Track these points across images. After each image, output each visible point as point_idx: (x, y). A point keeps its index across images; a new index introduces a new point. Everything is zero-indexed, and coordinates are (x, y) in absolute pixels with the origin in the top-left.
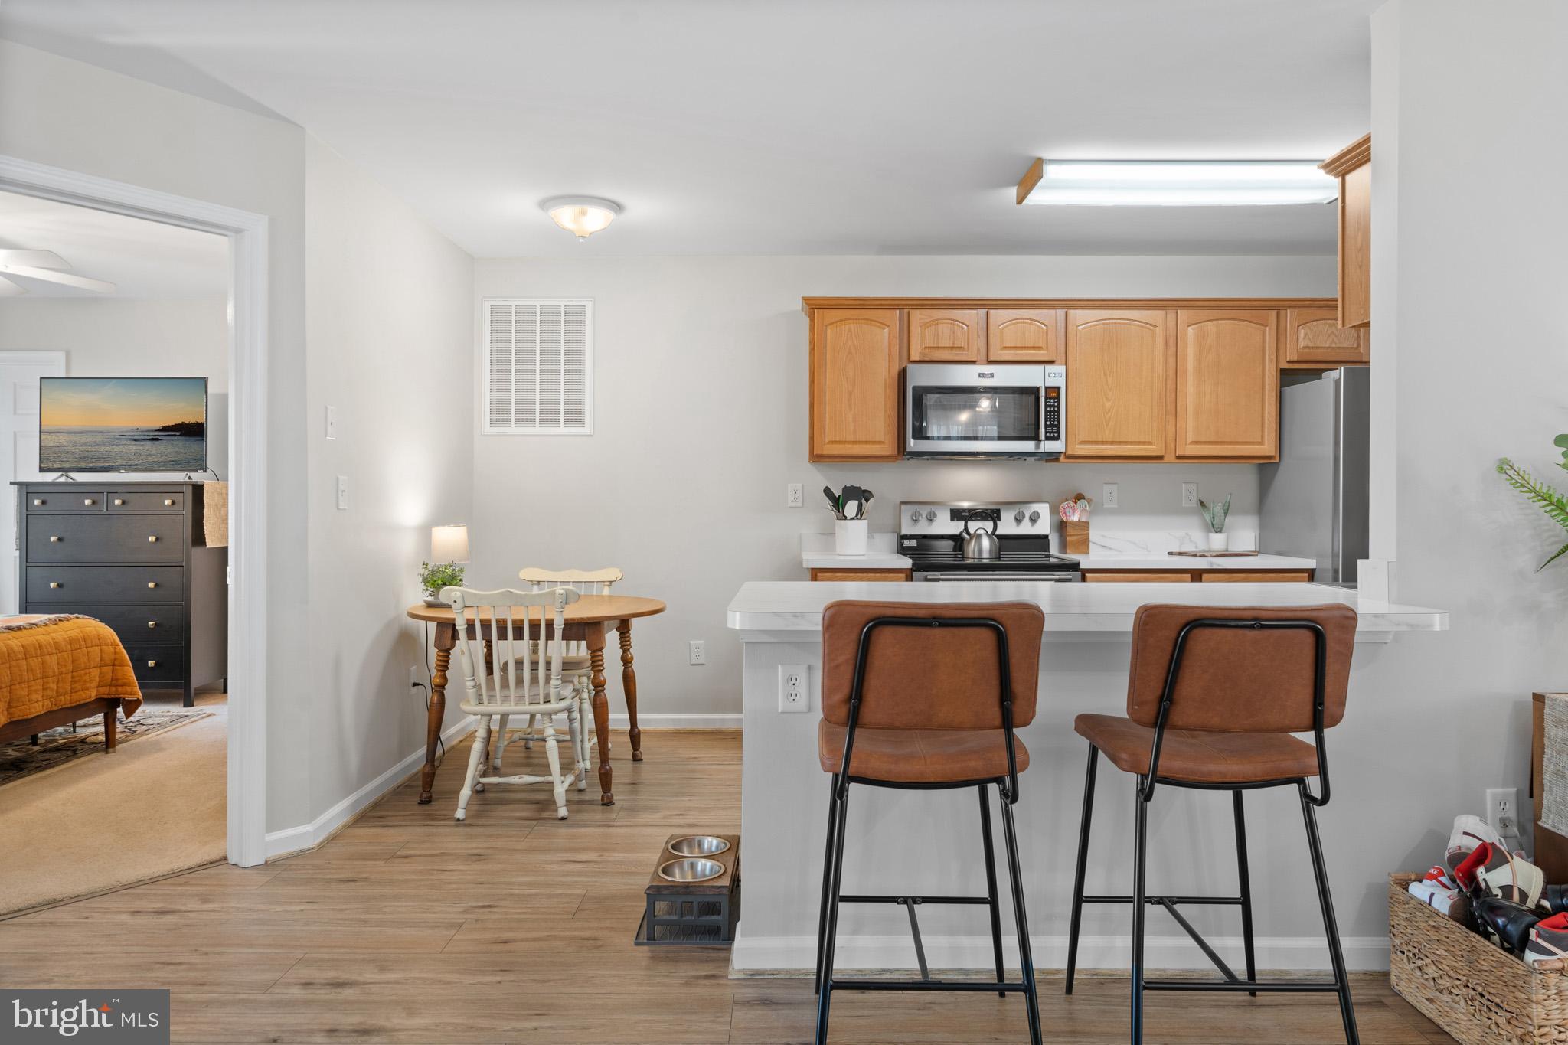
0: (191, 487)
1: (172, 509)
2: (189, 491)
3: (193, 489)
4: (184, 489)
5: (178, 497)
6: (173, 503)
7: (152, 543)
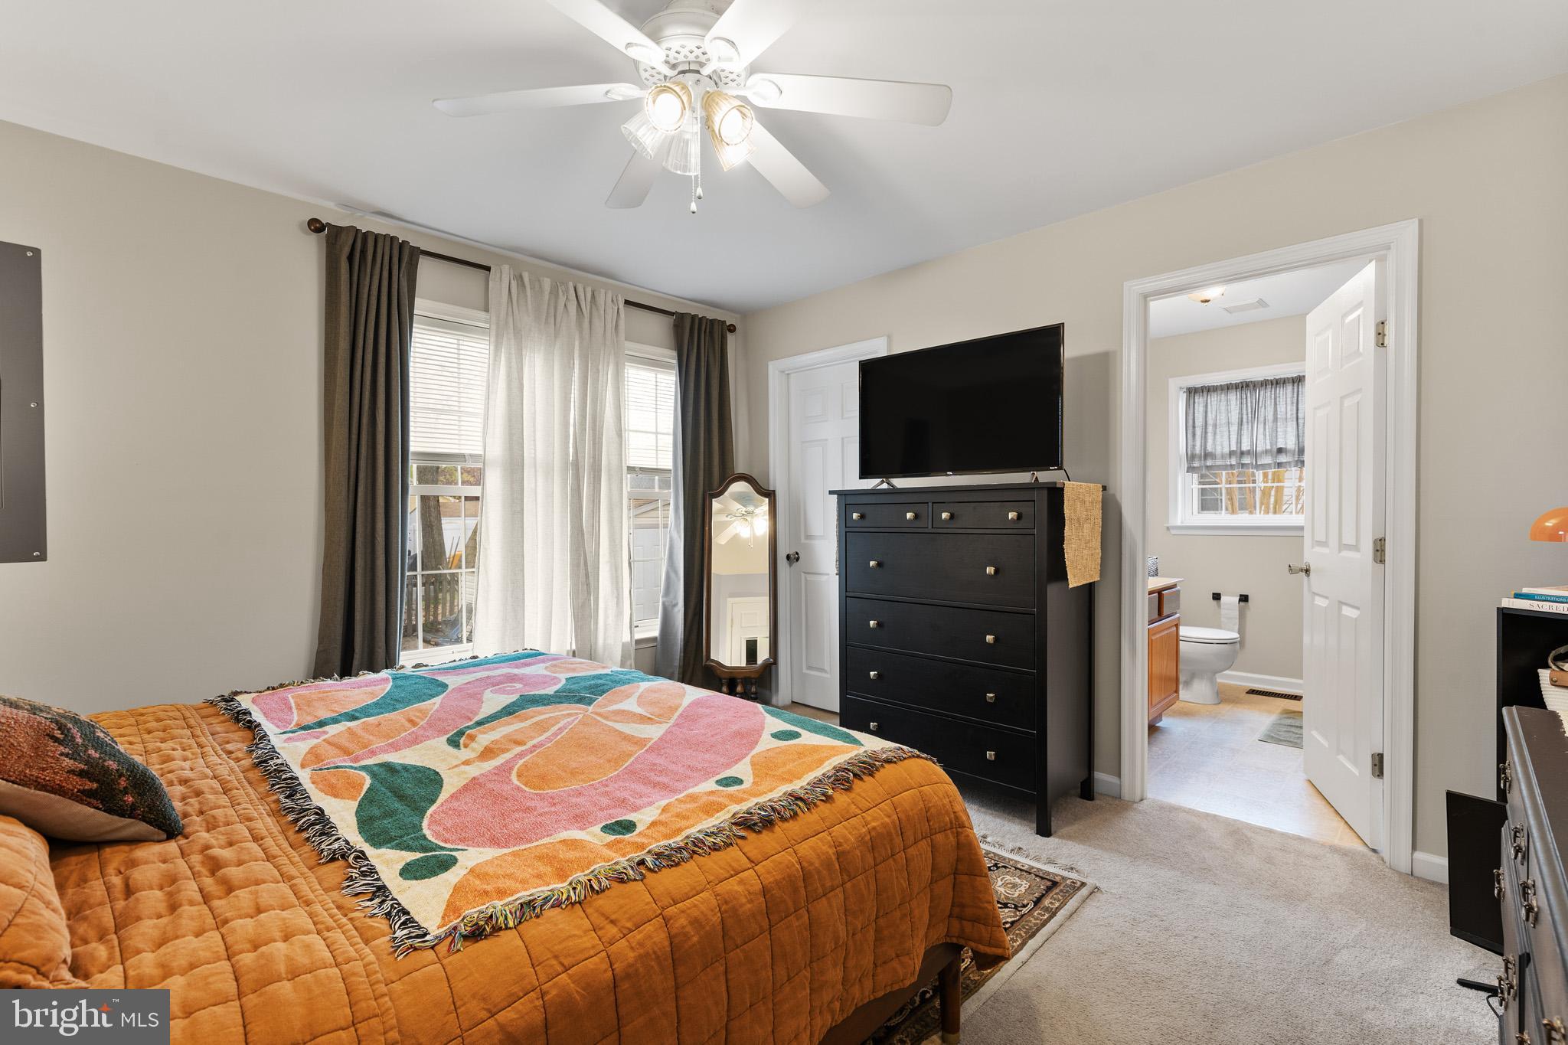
0: (1045, 492)
1: (1016, 526)
2: (1043, 498)
3: (1049, 494)
4: (1035, 495)
5: (1027, 509)
6: (1019, 517)
7: (990, 576)
